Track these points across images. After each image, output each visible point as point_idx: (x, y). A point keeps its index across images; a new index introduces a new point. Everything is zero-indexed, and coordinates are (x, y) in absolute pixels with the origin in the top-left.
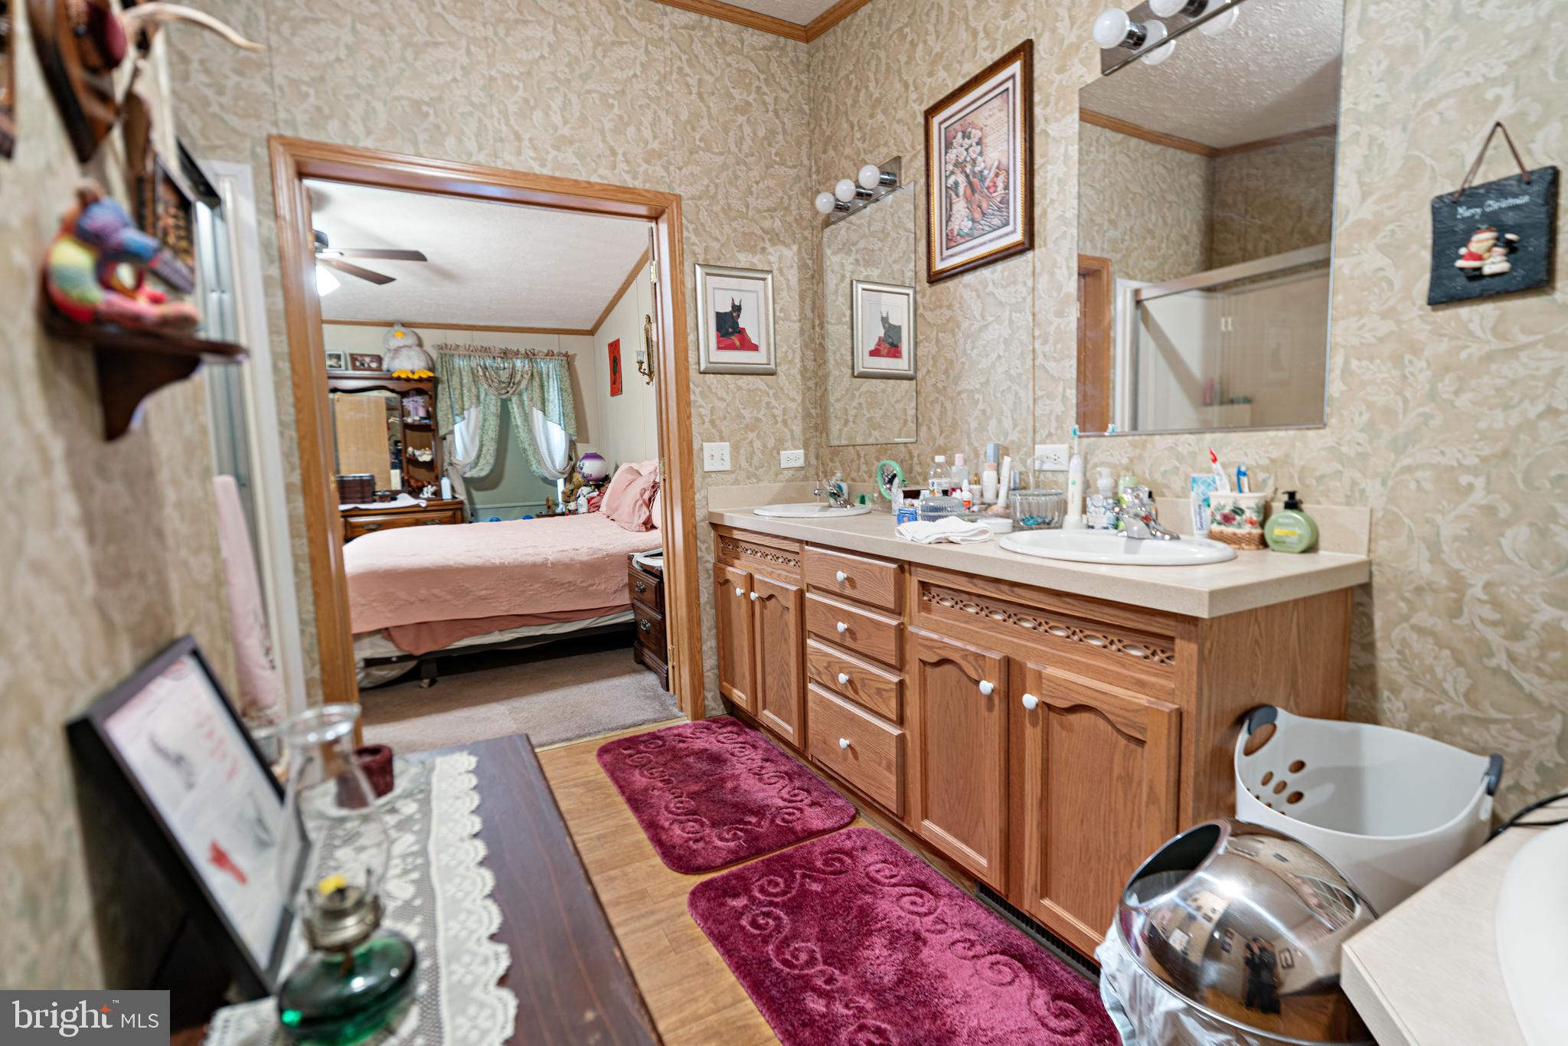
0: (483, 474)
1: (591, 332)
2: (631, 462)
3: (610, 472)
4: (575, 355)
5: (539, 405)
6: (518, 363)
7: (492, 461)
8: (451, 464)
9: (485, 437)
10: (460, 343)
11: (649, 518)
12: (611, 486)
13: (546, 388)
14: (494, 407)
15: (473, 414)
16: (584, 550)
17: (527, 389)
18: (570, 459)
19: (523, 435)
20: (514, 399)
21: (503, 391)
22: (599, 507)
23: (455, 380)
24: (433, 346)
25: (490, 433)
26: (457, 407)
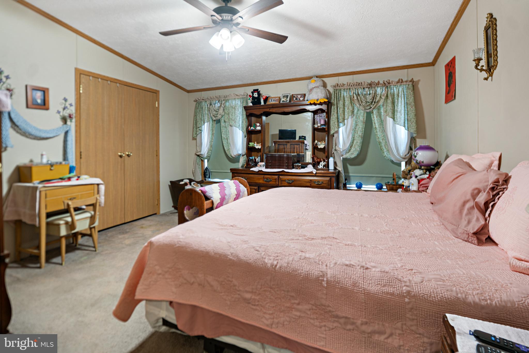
0: (353, 156)
1: (433, 64)
2: (461, 154)
3: (441, 159)
4: (419, 81)
5: (390, 114)
6: (379, 90)
7: (358, 149)
8: (336, 150)
9: (356, 135)
10: (345, 83)
11: (485, 227)
12: (439, 172)
13: (396, 104)
14: (362, 116)
15: (350, 121)
16: (375, 272)
17: (383, 105)
18: (411, 149)
19: (379, 134)
20: (375, 112)
21: (368, 107)
22: (427, 187)
23: (341, 103)
24: (331, 86)
25: (359, 132)
26: (341, 118)
